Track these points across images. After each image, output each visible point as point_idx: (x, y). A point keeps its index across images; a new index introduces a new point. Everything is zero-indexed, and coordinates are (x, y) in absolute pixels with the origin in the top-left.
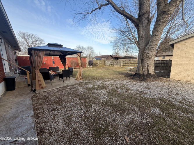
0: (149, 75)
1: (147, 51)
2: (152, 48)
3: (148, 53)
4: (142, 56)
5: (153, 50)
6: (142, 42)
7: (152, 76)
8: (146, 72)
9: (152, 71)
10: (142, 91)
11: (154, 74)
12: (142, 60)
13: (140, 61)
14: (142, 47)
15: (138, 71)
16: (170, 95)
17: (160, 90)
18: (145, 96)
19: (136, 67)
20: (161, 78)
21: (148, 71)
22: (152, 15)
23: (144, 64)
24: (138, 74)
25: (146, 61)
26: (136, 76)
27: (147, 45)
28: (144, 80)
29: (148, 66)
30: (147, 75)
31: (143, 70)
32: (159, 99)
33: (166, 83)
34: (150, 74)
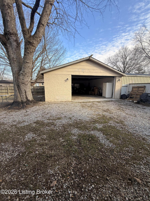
0: (28, 102)
1: (21, 77)
2: (26, 74)
3: (23, 80)
4: (17, 81)
5: (28, 76)
6: (14, 65)
7: (31, 102)
8: (25, 99)
9: (30, 97)
10: (19, 121)
11: (33, 99)
12: (19, 86)
13: (16, 87)
14: (15, 71)
15: (15, 99)
16: (43, 116)
17: (37, 114)
18: (22, 125)
19: (13, 94)
20: (39, 103)
21: (27, 98)
22: (21, 40)
23: (21, 91)
24: (16, 102)
25: (22, 87)
26: (14, 105)
27: (20, 70)
28: (23, 107)
29: (25, 92)
30: (26, 101)
31: (21, 96)
32: (35, 123)
33: (42, 106)
34: (29, 100)
